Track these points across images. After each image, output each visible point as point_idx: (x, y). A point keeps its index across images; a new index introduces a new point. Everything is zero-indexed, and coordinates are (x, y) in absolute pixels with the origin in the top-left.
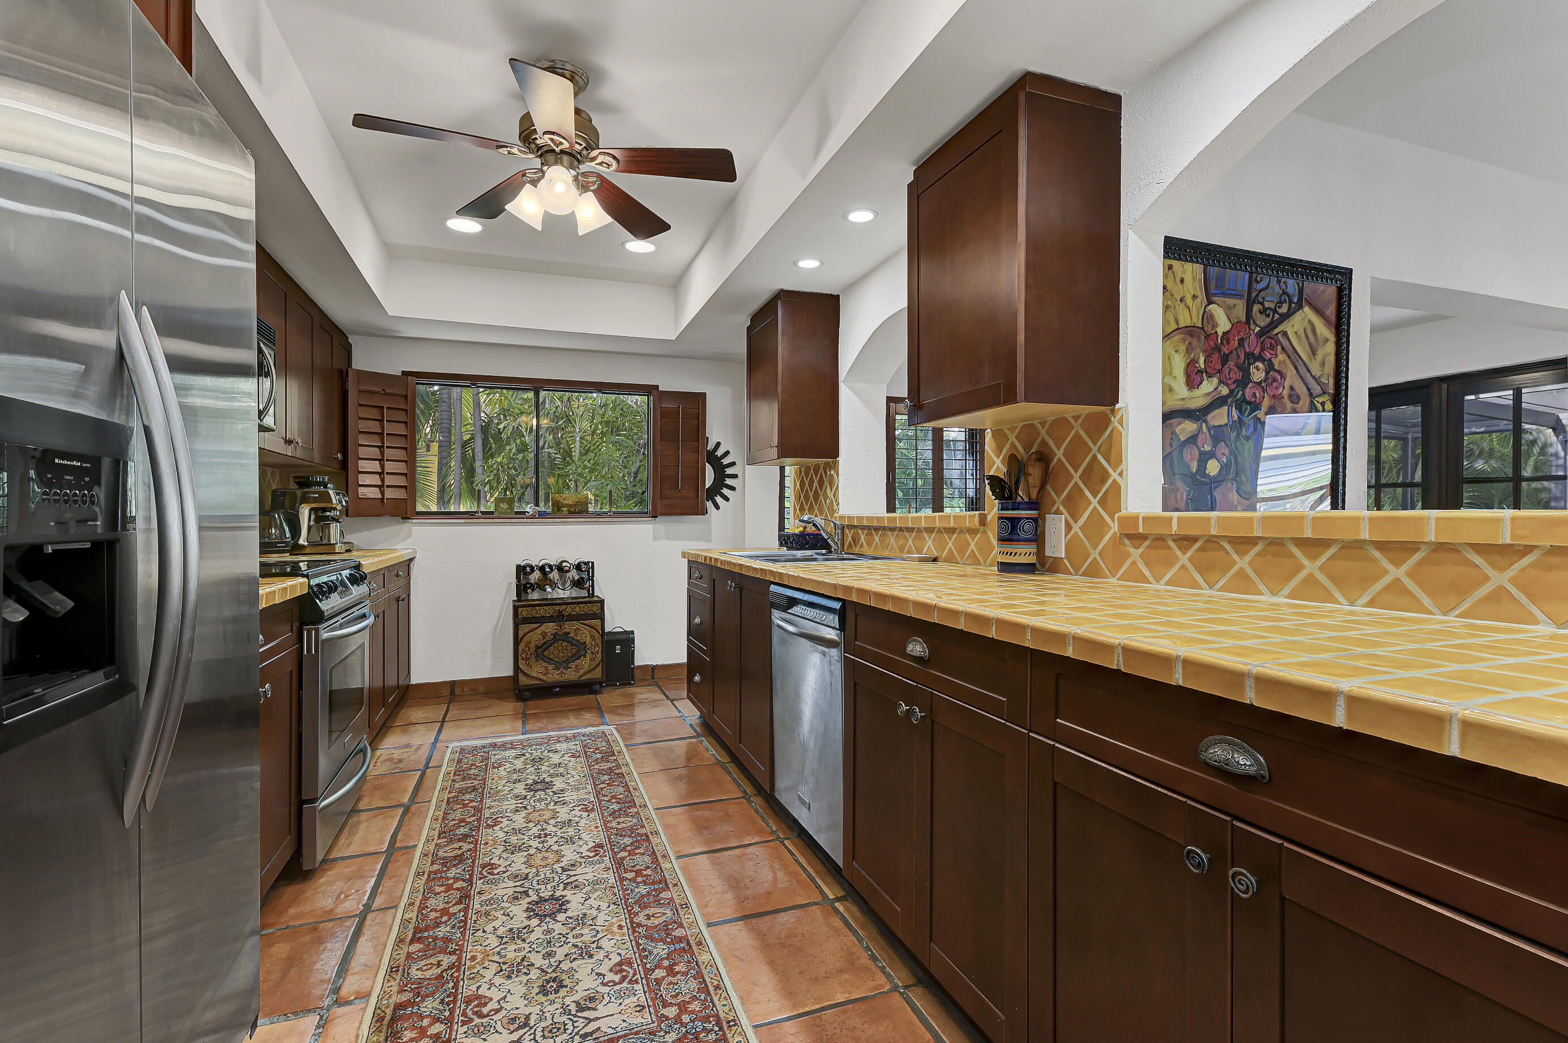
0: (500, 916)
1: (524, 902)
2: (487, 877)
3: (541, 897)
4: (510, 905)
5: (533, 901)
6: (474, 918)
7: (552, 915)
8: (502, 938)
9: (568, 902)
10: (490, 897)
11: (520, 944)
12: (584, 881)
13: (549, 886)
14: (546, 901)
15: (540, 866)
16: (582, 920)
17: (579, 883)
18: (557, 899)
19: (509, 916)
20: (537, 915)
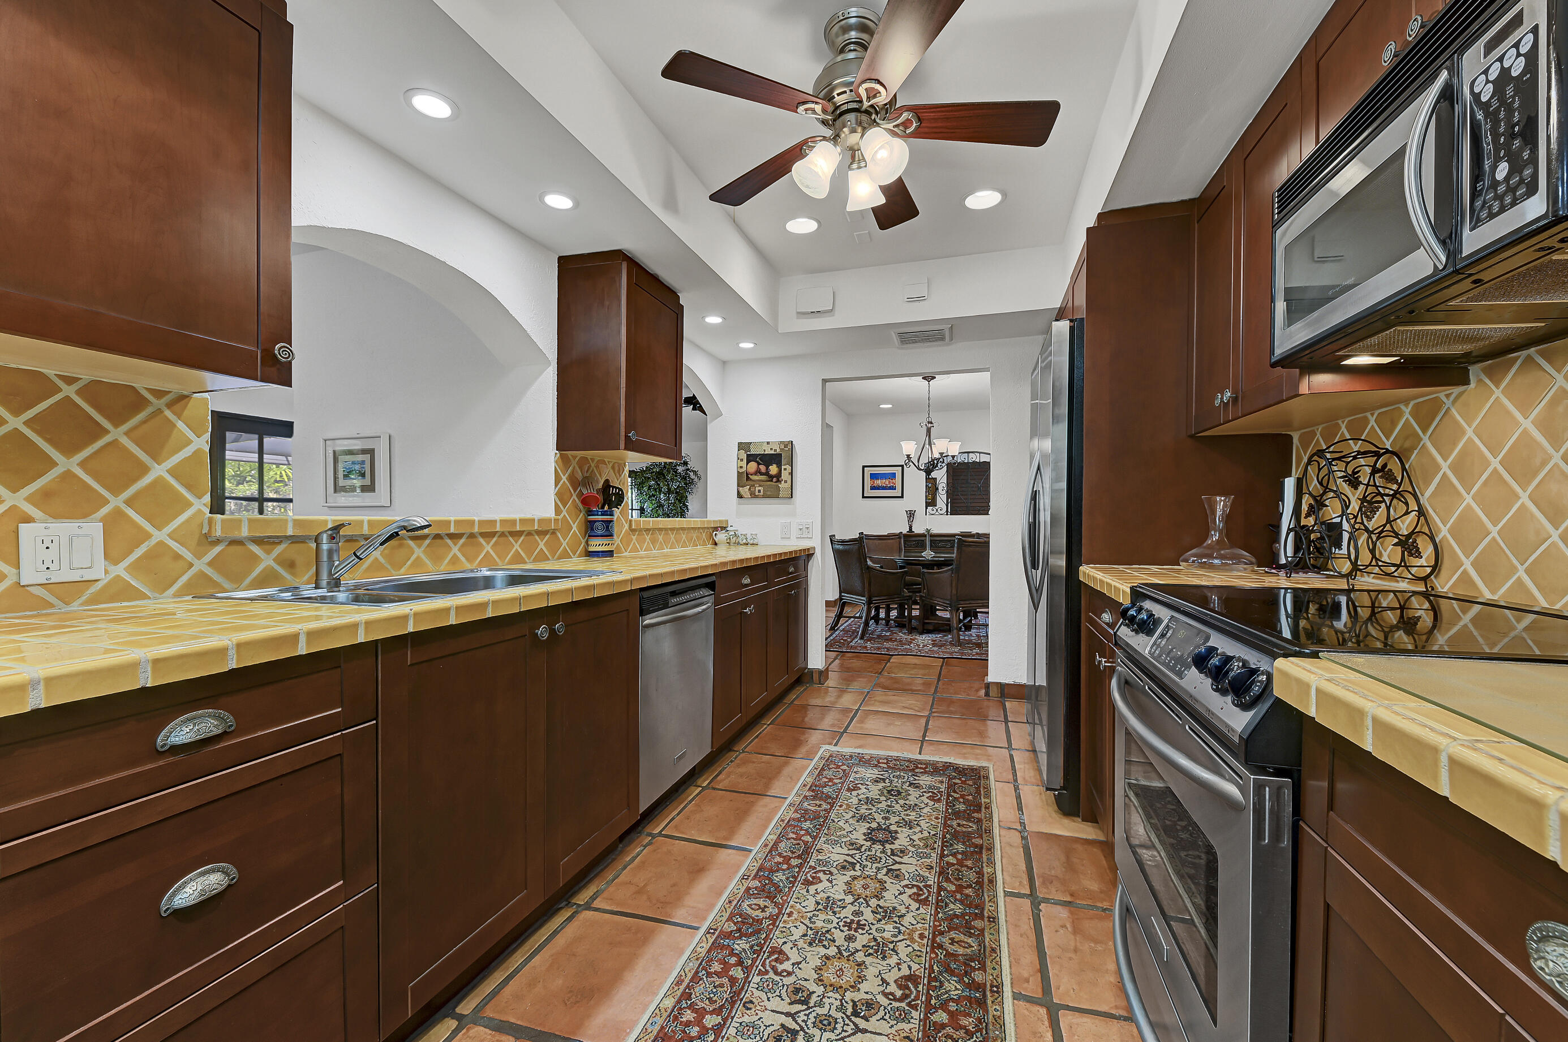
0: (917, 840)
1: (896, 846)
2: (923, 886)
3: (883, 845)
4: (908, 847)
5: (889, 844)
6: (936, 846)
7: (879, 828)
8: (917, 824)
9: (864, 834)
10: (923, 860)
11: (907, 818)
12: (843, 846)
13: (873, 853)
14: (880, 841)
15: (872, 879)
16: (862, 818)
17: (848, 846)
18: (871, 839)
19: (910, 839)
20: (890, 832)
